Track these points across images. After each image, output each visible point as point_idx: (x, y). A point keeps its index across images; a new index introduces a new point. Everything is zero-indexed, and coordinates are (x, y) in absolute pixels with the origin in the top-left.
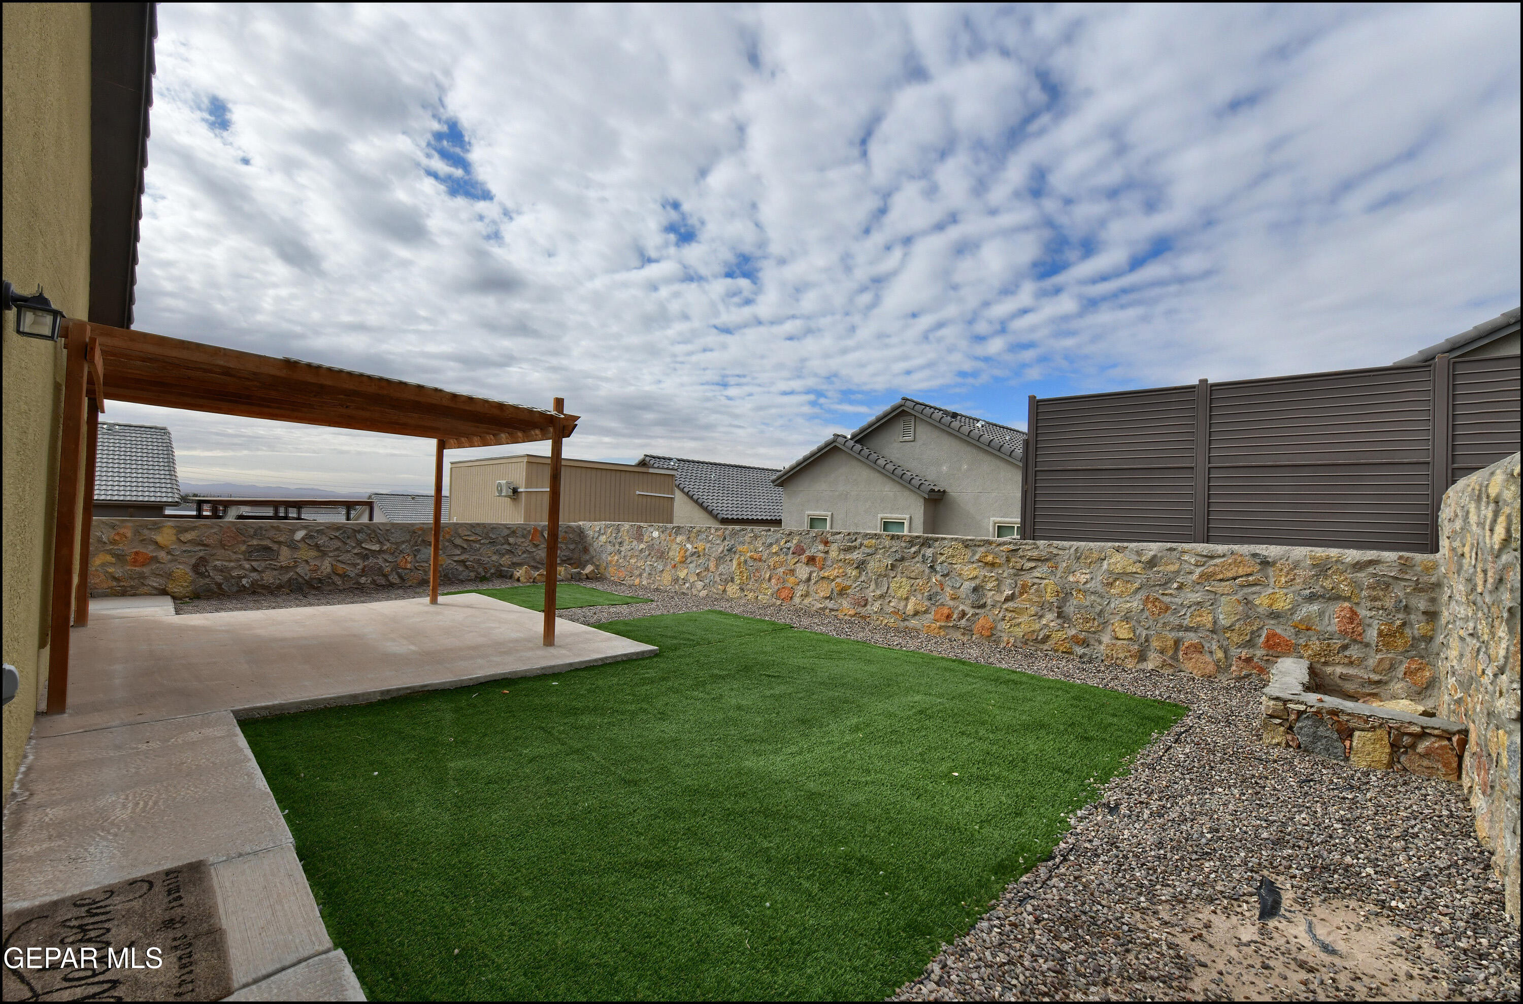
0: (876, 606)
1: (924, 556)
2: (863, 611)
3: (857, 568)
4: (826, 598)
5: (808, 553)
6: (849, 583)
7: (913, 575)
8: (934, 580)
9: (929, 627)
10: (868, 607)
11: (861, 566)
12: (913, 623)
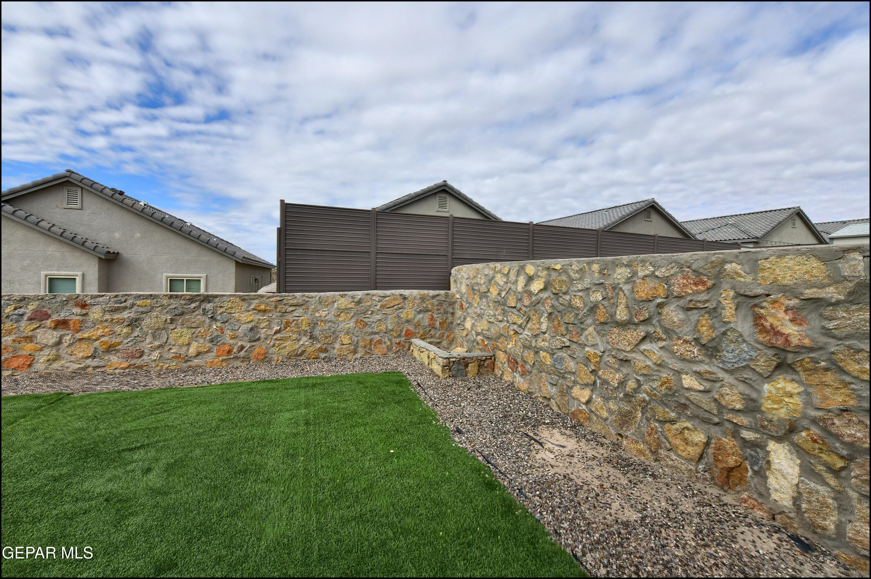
0: (156, 354)
1: (204, 310)
2: (138, 362)
3: (129, 325)
4: (88, 357)
5: (55, 317)
6: (118, 340)
7: (194, 325)
8: (215, 327)
9: (212, 362)
10: (145, 357)
11: (133, 323)
12: (196, 361)
